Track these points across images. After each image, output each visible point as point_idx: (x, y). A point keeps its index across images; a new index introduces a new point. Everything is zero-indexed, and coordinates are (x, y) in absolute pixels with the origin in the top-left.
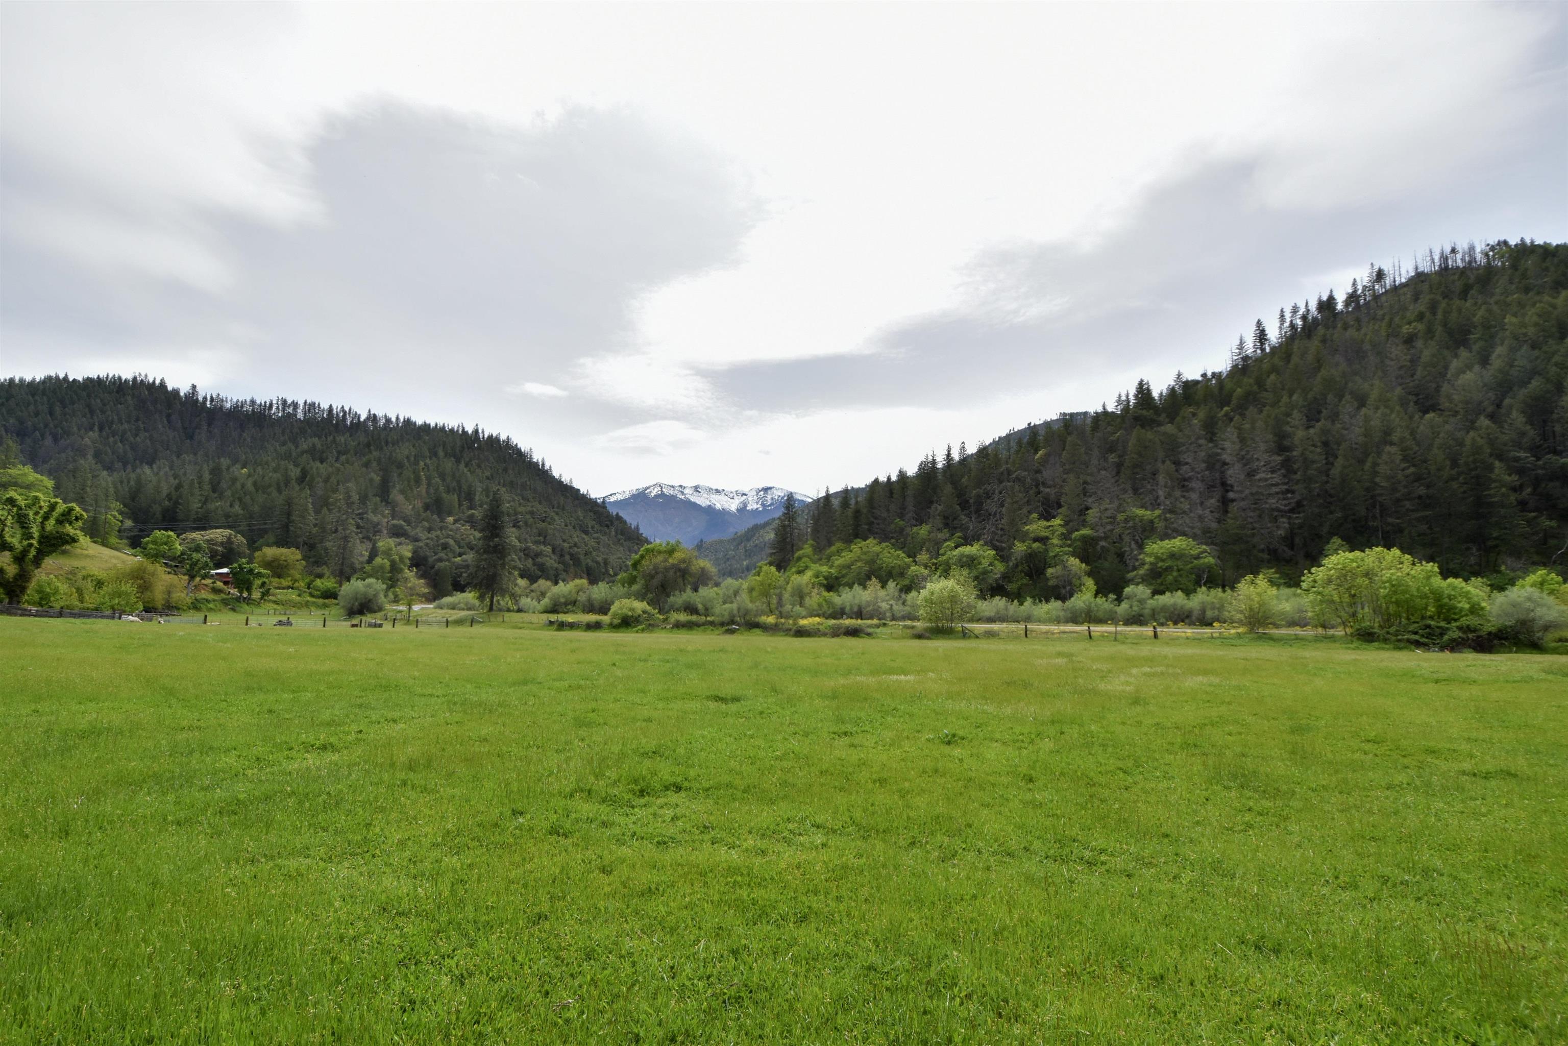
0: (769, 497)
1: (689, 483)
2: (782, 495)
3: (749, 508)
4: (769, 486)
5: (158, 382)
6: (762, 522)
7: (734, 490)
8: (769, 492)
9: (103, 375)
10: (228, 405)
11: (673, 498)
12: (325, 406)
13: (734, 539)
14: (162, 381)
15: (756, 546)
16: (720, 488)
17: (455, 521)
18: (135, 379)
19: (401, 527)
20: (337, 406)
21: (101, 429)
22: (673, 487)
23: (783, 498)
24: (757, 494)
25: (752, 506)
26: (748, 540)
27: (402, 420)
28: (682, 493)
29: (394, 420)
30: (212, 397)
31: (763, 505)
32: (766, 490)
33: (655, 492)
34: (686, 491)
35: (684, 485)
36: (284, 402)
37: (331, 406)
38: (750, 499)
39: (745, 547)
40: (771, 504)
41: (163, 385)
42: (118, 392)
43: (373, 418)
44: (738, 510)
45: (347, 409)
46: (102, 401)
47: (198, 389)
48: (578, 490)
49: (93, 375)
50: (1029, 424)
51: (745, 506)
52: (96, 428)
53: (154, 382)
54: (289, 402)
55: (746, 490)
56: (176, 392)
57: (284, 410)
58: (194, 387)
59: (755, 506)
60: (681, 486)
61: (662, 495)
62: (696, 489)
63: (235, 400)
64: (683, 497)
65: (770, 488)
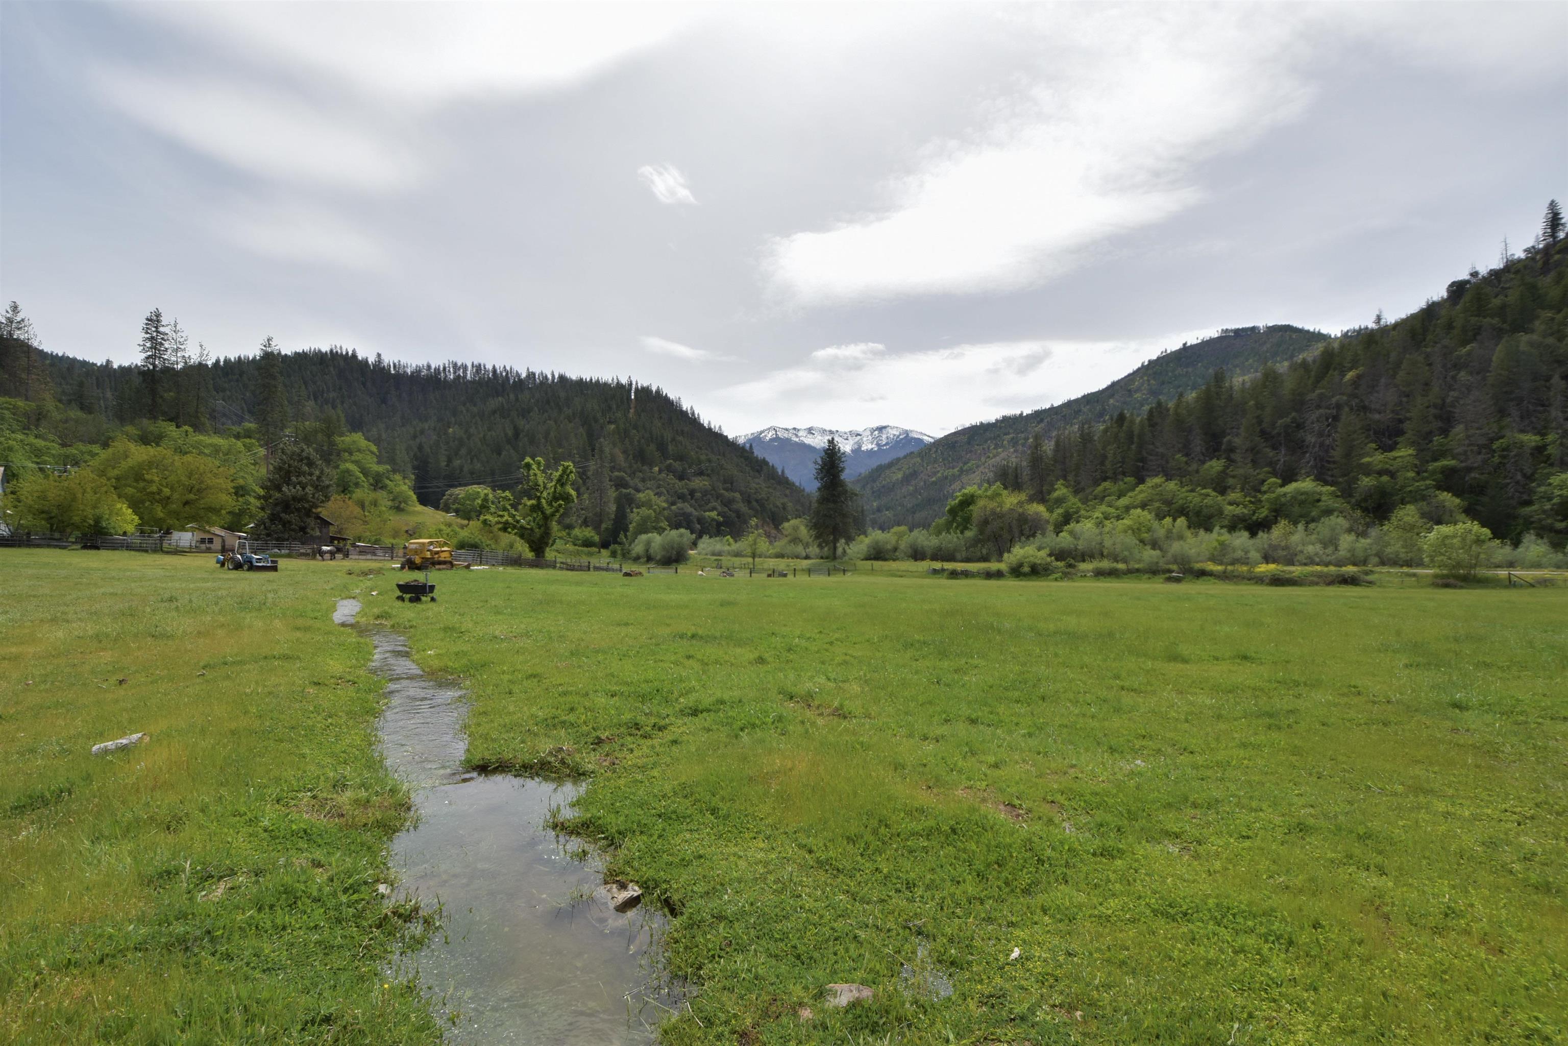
0: (884, 436)
1: (803, 425)
2: (898, 433)
3: (864, 448)
4: (884, 425)
5: (350, 353)
6: (887, 462)
7: (847, 430)
8: (884, 431)
9: (306, 349)
10: (409, 371)
11: (788, 440)
12: (489, 367)
13: (858, 481)
14: (354, 351)
15: (883, 487)
16: (834, 429)
17: (660, 471)
18: (331, 351)
19: (622, 478)
20: (499, 367)
21: (316, 399)
22: (787, 430)
23: (898, 437)
24: (872, 434)
25: (867, 446)
26: (874, 481)
27: (557, 376)
28: (797, 436)
29: (550, 377)
30: (394, 365)
31: (878, 444)
32: (881, 429)
33: (770, 435)
34: (800, 434)
35: (798, 427)
36: (455, 365)
37: (494, 367)
38: (865, 439)
39: (872, 488)
40: (887, 444)
41: (354, 356)
42: (321, 364)
43: (531, 375)
44: (852, 451)
45: (508, 368)
46: (311, 372)
47: (383, 357)
48: (726, 437)
49: (299, 350)
50: (1185, 344)
51: (860, 447)
52: (312, 397)
53: (347, 353)
54: (459, 364)
55: (860, 429)
56: (365, 362)
57: (455, 373)
58: (379, 355)
59: (870, 447)
60: (794, 429)
61: (777, 439)
62: (810, 431)
63: (414, 365)
64: (797, 440)
65: (885, 427)
